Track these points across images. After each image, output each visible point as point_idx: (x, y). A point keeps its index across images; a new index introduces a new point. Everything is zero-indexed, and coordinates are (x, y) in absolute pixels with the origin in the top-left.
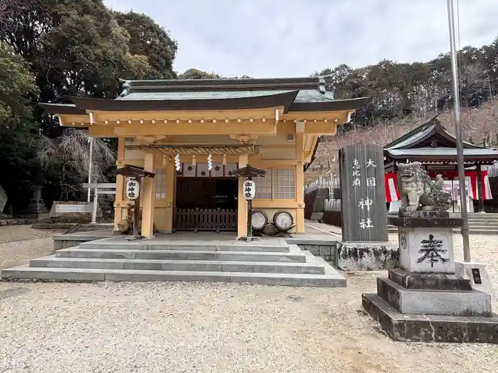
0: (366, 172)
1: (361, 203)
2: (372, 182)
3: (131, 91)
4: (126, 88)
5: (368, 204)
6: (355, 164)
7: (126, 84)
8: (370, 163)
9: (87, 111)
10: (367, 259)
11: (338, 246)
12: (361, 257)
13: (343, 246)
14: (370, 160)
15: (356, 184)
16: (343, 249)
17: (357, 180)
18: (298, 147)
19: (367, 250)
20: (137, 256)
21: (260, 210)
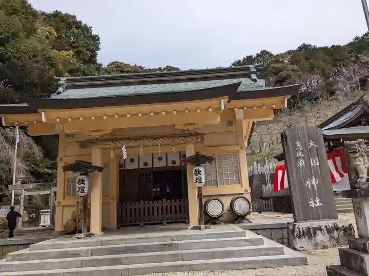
0: (309, 153)
1: (308, 182)
2: (315, 162)
3: (67, 88)
4: (62, 85)
5: (314, 182)
6: (298, 146)
7: (61, 82)
8: (311, 144)
9: (39, 110)
10: (321, 237)
11: (291, 228)
12: (315, 236)
13: (297, 226)
14: (311, 141)
15: (301, 165)
16: (296, 229)
17: (301, 160)
18: (238, 133)
19: (320, 229)
20: (93, 252)
21: (216, 197)
